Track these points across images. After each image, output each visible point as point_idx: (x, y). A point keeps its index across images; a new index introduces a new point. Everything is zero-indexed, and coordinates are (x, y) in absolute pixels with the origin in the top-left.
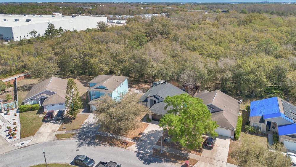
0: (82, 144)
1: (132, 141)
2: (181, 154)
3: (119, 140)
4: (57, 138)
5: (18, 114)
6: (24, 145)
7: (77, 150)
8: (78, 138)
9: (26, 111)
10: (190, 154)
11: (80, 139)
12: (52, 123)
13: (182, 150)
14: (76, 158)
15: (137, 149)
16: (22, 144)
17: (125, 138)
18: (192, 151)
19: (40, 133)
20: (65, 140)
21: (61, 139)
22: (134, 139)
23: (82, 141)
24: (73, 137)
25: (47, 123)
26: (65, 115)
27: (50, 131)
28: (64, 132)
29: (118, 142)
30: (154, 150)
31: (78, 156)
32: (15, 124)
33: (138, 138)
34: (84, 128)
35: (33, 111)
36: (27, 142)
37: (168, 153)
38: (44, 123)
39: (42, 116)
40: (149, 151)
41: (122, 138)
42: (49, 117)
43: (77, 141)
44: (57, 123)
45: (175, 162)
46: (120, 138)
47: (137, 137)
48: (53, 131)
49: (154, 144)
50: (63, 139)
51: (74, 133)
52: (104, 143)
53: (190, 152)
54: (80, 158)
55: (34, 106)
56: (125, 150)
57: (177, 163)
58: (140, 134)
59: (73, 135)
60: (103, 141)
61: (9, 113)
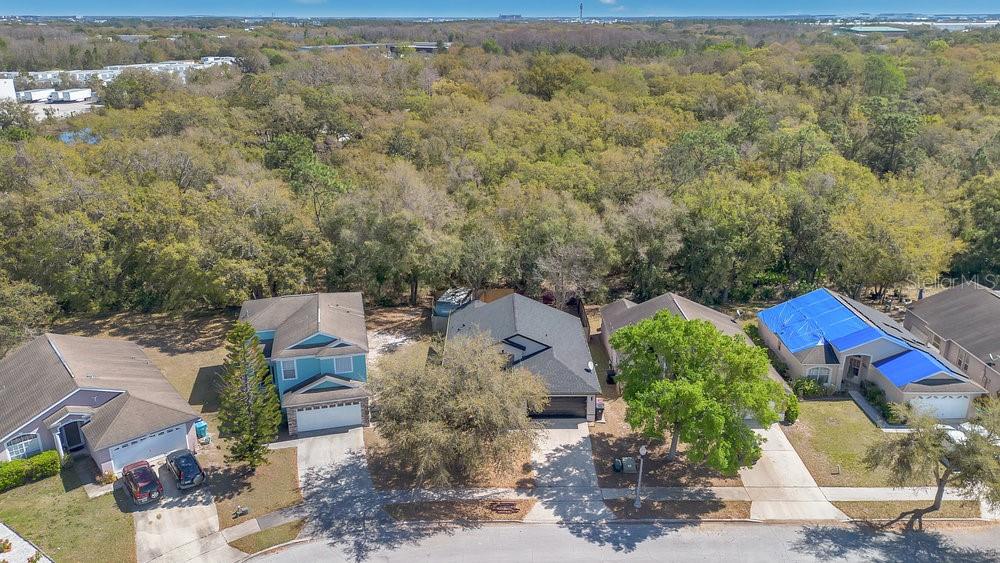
0: (361, 548)
1: (523, 496)
2: (690, 495)
3: (476, 502)
4: (246, 554)
8: (325, 534)
10: (714, 489)
11: (338, 535)
12: (169, 506)
13: (686, 485)
15: (556, 514)
17: (489, 491)
18: (713, 480)
19: (154, 554)
20: (281, 553)
21: (265, 553)
22: (522, 488)
23: (349, 538)
24: (302, 533)
25: (152, 513)
27: (189, 536)
28: (250, 526)
29: (480, 511)
30: (610, 503)
33: (531, 481)
34: (316, 495)
35: (36, 481)
37: (656, 504)
38: (134, 513)
39: (99, 491)
40: (600, 513)
41: (481, 494)
43: (332, 544)
44: (192, 503)
45: (694, 522)
46: (476, 495)
47: (525, 481)
48: (205, 534)
49: (594, 488)
50: (272, 551)
51: (293, 519)
52: (436, 526)
53: (711, 484)
55: (37, 460)
56: (520, 526)
57: (701, 522)
58: (527, 468)
59: (299, 526)
60: (429, 520)
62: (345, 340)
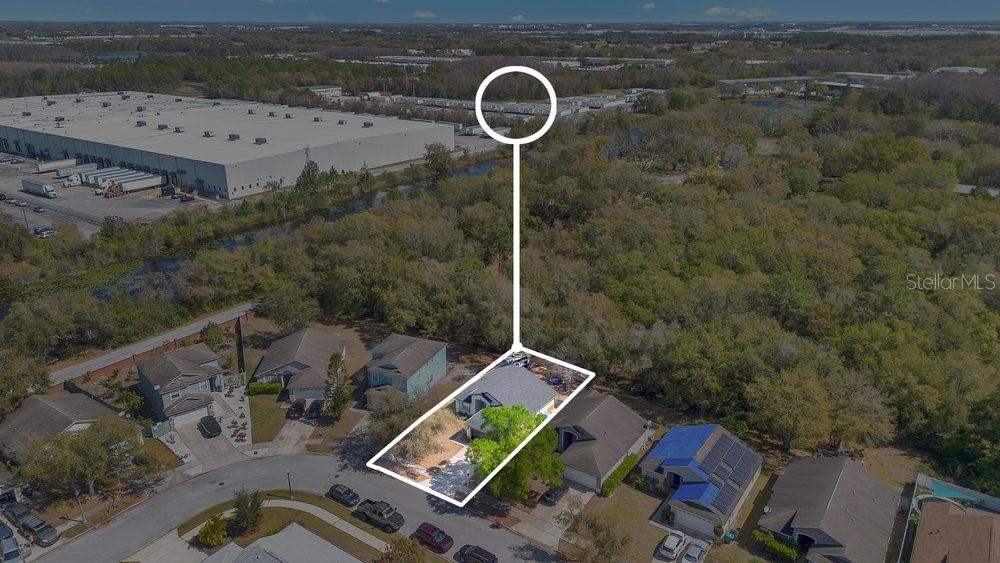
0: (345, 467)
1: (427, 474)
2: (499, 506)
3: (405, 467)
4: (307, 452)
5: (246, 398)
6: (259, 455)
7: (337, 476)
8: (340, 456)
9: (259, 393)
10: (513, 509)
11: (343, 458)
12: (302, 421)
14: (333, 489)
15: (431, 487)
16: (256, 453)
17: (416, 466)
18: (519, 505)
19: (281, 439)
21: (314, 454)
22: (431, 470)
23: (346, 461)
24: (333, 452)
25: (294, 422)
26: (324, 409)
27: (296, 436)
28: (319, 441)
29: (403, 472)
30: (458, 493)
31: (337, 486)
32: (242, 416)
33: (438, 469)
34: (352, 439)
35: (270, 394)
36: (263, 451)
38: (289, 420)
39: (285, 406)
41: (410, 466)
42: (297, 411)
43: (338, 461)
44: (309, 424)
45: (483, 517)
47: (436, 468)
48: (303, 438)
49: (461, 484)
50: (317, 455)
51: (335, 445)
53: (515, 505)
54: (339, 490)
55: (274, 385)
57: (486, 519)
58: (443, 463)
59: (333, 448)
61: (232, 393)
62: (400, 370)
